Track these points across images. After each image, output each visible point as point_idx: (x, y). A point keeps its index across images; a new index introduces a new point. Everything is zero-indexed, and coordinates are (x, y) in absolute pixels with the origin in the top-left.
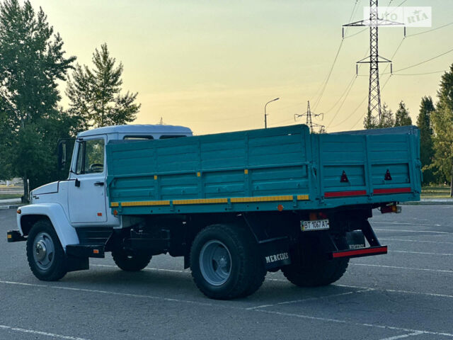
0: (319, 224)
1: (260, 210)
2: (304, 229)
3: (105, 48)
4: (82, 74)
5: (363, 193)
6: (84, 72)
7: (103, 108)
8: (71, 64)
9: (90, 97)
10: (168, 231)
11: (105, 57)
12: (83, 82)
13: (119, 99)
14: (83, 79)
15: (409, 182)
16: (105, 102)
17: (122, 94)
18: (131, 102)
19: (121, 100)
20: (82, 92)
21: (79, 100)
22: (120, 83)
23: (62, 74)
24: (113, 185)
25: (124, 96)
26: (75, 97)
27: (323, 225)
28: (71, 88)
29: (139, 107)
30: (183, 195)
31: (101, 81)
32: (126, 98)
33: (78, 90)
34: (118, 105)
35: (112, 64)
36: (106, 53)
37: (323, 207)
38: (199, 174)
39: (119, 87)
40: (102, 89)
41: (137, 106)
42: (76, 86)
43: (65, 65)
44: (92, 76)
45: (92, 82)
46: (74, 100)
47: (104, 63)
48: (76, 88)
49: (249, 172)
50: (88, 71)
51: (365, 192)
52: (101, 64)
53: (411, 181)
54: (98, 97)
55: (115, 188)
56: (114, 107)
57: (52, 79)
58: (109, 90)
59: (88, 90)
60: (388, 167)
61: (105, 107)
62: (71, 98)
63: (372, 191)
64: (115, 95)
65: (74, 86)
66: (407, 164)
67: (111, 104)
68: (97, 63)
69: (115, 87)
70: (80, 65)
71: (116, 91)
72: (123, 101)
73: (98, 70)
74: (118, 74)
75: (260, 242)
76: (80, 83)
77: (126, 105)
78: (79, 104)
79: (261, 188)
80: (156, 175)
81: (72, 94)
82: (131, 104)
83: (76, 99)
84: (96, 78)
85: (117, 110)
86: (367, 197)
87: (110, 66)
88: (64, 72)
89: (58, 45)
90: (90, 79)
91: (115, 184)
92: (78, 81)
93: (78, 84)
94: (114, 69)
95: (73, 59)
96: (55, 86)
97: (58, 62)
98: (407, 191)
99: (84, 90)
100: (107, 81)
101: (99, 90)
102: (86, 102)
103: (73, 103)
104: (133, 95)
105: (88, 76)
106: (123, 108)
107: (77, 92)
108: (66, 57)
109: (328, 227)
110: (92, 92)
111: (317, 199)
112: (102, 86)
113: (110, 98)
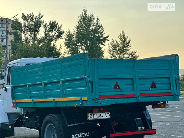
0: (102, 115)
1: (67, 106)
2: (89, 118)
3: (123, 32)
4: (114, 43)
5: (132, 96)
6: (115, 42)
7: (123, 57)
8: (107, 39)
9: (118, 53)
10: (38, 117)
11: (124, 36)
12: (115, 47)
13: (129, 53)
14: (115, 45)
15: (171, 89)
16: (124, 55)
17: (131, 51)
18: (134, 54)
19: (130, 54)
20: (114, 51)
21: (113, 54)
22: (130, 46)
23: (104, 43)
24: (13, 91)
25: (131, 52)
26: (111, 53)
27: (106, 116)
28: (110, 49)
29: (138, 56)
30: (37, 96)
31: (122, 46)
32: (132, 53)
33: (113, 50)
34: (129, 56)
35: (127, 39)
36: (124, 34)
37: (99, 105)
38: (43, 85)
39: (130, 48)
40: (122, 49)
41: (138, 55)
42: (112, 48)
43: (105, 39)
44: (118, 44)
45: (118, 47)
46: (111, 54)
47: (123, 38)
48: (112, 49)
49: (62, 83)
50: (117, 42)
51: (134, 95)
52: (122, 39)
53: (172, 88)
54: (121, 53)
55: (14, 92)
56: (127, 56)
57: (99, 45)
58: (125, 50)
59: (117, 50)
60: (154, 80)
61: (124, 57)
62: (110, 53)
63: (139, 95)
64: (128, 52)
65: (111, 48)
66: (169, 78)
67: (126, 56)
68: (120, 38)
69: (128, 48)
70: (113, 39)
71: (128, 50)
72: (131, 54)
73: (121, 41)
74: (129, 42)
75: (69, 126)
76: (113, 47)
77: (132, 56)
78: (113, 56)
79: (67, 93)
80: (28, 85)
81: (110, 52)
82: (134, 55)
83: (112, 54)
84: (120, 45)
85: (128, 58)
86: (135, 99)
87: (125, 39)
88: (104, 42)
89: (102, 31)
90: (117, 45)
91: (14, 90)
92: (113, 46)
93: (112, 47)
94: (127, 41)
95: (107, 37)
96: (101, 48)
97: (102, 38)
98: (169, 94)
99: (115, 50)
100: (124, 46)
101: (121, 50)
102: (116, 55)
103: (110, 55)
104: (135, 52)
105: (117, 44)
106: (131, 57)
107: (112, 51)
108: (105, 36)
109: (109, 117)
110: (118, 50)
111: (93, 100)
112: (122, 48)
113: (126, 53)
